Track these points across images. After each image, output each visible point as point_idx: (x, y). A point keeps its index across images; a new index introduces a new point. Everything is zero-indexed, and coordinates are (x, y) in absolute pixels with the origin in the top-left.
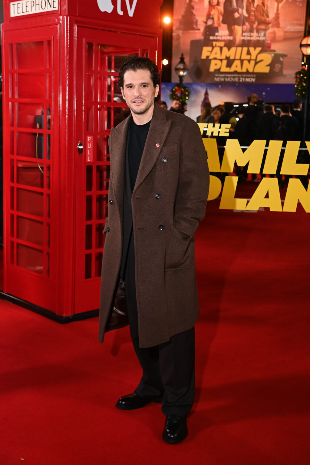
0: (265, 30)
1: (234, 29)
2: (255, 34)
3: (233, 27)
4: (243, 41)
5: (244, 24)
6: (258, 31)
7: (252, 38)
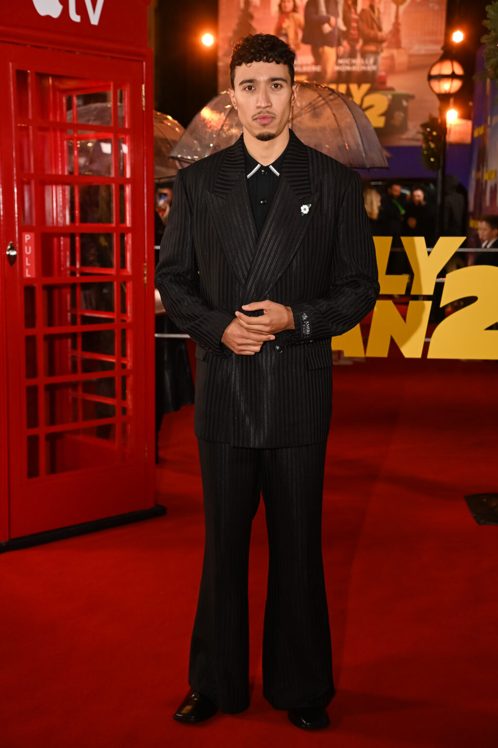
0: (376, 53)
1: (323, 52)
2: (358, 61)
3: (321, 50)
4: (339, 73)
5: (339, 44)
6: (364, 55)
7: (354, 68)
